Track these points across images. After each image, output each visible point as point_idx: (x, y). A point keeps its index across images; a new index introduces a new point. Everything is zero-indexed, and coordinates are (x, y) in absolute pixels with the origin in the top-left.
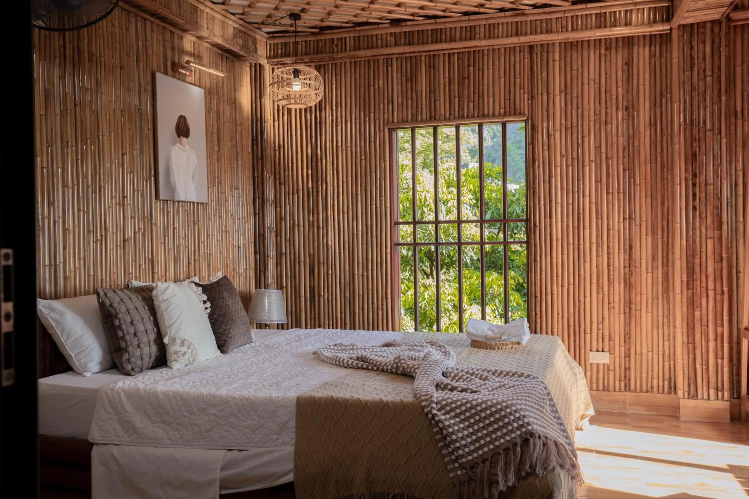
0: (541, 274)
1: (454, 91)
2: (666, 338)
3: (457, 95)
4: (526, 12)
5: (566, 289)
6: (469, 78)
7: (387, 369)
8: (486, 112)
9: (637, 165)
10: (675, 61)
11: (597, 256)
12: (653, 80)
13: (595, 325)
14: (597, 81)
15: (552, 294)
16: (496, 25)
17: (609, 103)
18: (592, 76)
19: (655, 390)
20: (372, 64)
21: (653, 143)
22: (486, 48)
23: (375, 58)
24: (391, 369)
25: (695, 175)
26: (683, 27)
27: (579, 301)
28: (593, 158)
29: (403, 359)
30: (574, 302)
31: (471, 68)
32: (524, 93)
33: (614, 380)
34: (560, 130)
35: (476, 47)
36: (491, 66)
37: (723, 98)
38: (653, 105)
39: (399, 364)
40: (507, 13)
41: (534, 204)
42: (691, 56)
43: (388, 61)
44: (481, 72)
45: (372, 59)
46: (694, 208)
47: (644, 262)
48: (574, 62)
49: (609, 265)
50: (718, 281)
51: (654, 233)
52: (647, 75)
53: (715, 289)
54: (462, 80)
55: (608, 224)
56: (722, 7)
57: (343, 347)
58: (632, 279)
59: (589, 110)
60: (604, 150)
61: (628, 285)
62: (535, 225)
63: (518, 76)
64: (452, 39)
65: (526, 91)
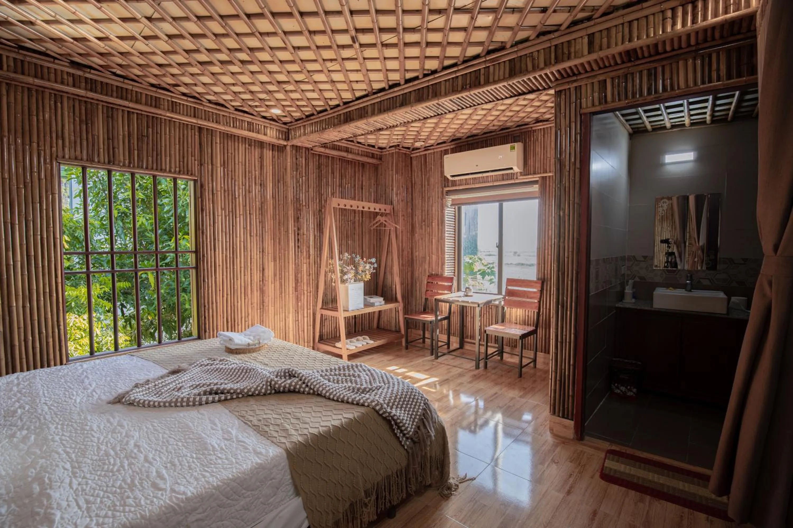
0: (208, 290)
1: (133, 144)
3: (136, 148)
4: (204, 104)
6: (148, 137)
8: (163, 167)
9: (266, 220)
10: (288, 163)
14: (243, 164)
16: (179, 104)
17: (250, 180)
18: (240, 160)
22: (164, 118)
23: (38, 88)
25: (299, 229)
26: (293, 146)
27: (234, 305)
28: (241, 213)
31: (150, 130)
32: (195, 160)
34: (221, 191)
35: (155, 114)
40: (190, 99)
41: (203, 241)
42: (296, 163)
43: (57, 97)
44: (159, 135)
46: (298, 247)
47: (270, 277)
48: (229, 148)
49: (251, 281)
50: (308, 285)
51: (275, 260)
52: (271, 167)
53: (307, 290)
54: (141, 136)
55: (251, 255)
58: (264, 288)
59: (239, 181)
60: (248, 209)
61: (262, 292)
62: (203, 256)
63: (190, 146)
64: (138, 101)
65: (196, 159)
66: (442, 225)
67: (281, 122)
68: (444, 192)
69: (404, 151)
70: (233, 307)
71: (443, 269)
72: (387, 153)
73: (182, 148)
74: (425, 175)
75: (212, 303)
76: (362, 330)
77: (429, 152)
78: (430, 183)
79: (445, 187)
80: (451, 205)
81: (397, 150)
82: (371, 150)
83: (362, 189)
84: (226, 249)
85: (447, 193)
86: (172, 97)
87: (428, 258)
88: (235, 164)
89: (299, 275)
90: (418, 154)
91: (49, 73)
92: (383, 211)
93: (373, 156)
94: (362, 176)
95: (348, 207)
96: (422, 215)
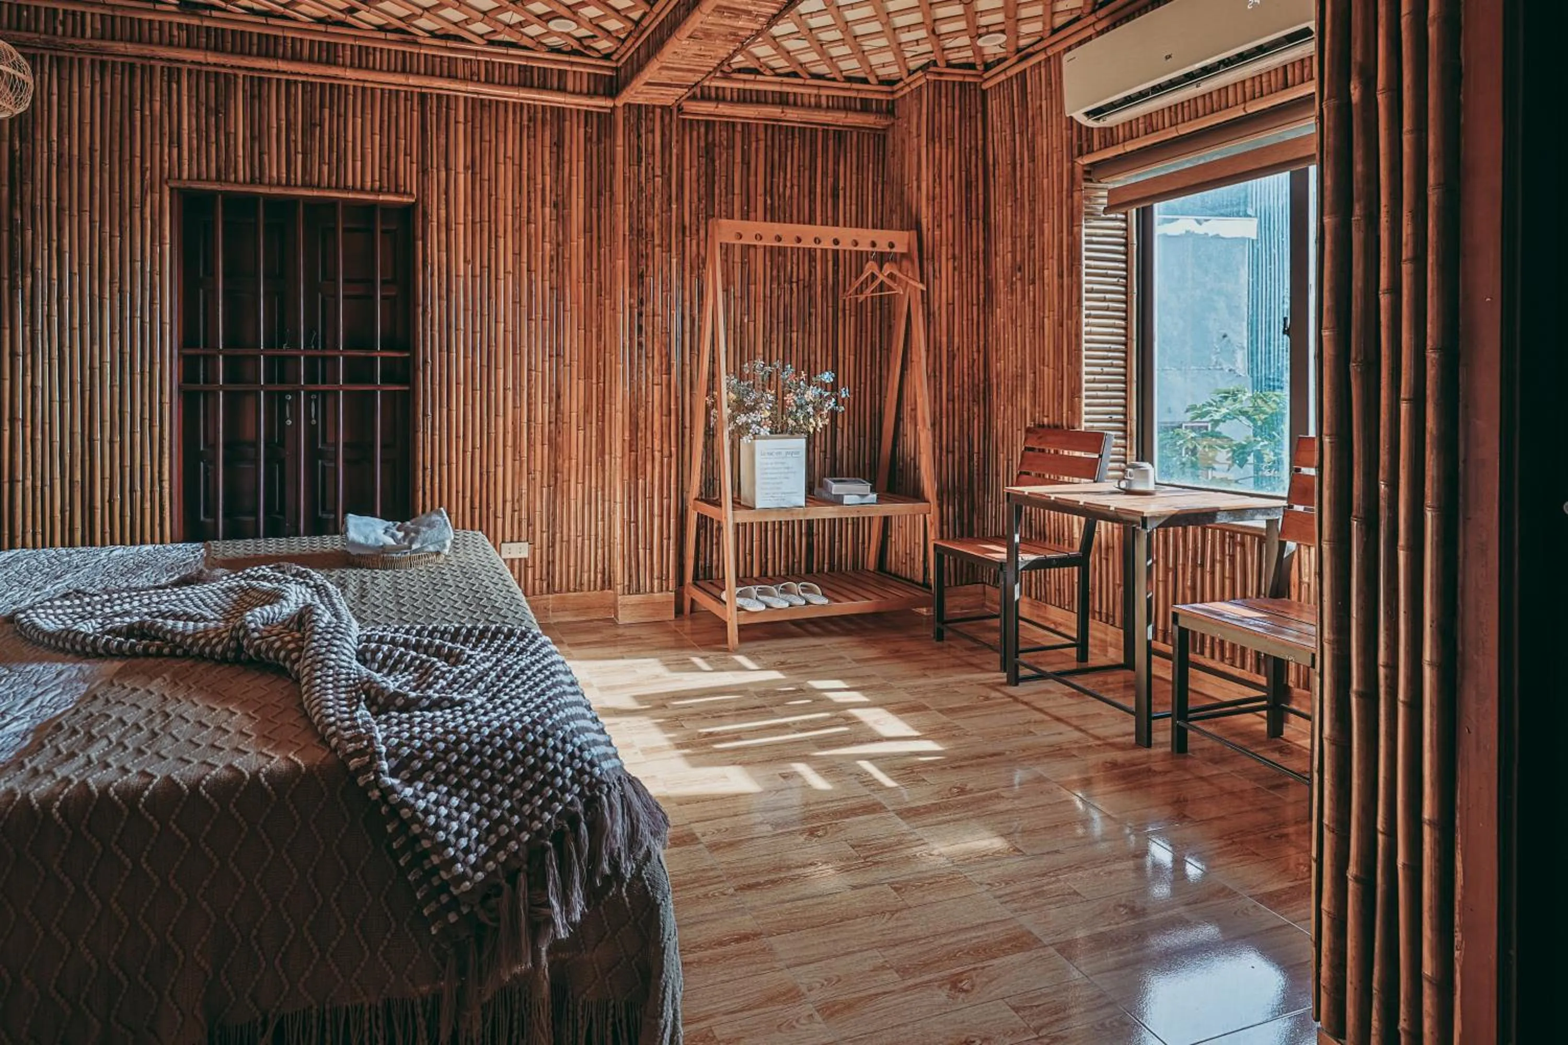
0: (433, 435)
1: (296, 141)
2: (600, 517)
3: (300, 150)
4: (420, 40)
5: (469, 454)
6: (322, 126)
7: (212, 652)
8: (350, 183)
9: (567, 283)
10: (619, 149)
11: (514, 407)
12: (588, 171)
13: (509, 505)
14: (517, 162)
15: (449, 464)
16: (371, 50)
17: (532, 195)
18: (510, 154)
19: (586, 587)
20: (139, 72)
21: (588, 256)
22: (352, 83)
23: (146, 62)
24: (224, 652)
25: (641, 302)
26: (627, 106)
27: (488, 472)
28: (510, 268)
29: (254, 630)
30: (481, 474)
31: (326, 112)
32: (411, 162)
33: (534, 579)
34: (465, 224)
35: (335, 78)
36: (359, 113)
37: (674, 206)
38: (588, 206)
39: (245, 642)
40: (390, 36)
41: (424, 330)
42: (638, 146)
43: (172, 73)
44: (342, 119)
45: (138, 62)
46: (640, 344)
47: (574, 415)
48: (486, 129)
49: (529, 420)
50: (666, 439)
51: (588, 377)
52: (582, 164)
53: (661, 451)
54: (310, 126)
55: (529, 363)
56: (680, 86)
57: (87, 600)
58: (560, 439)
59: (505, 200)
60: (525, 259)
61: (555, 447)
62: (425, 362)
63: (402, 136)
64: (296, 58)
65: (415, 160)
66: (1070, 274)
67: (595, 54)
68: (1078, 171)
69: (956, 76)
70: (486, 474)
71: (1074, 410)
72: (907, 90)
73: (385, 141)
74: (1021, 133)
75: (440, 464)
76: (831, 568)
77: (1033, 61)
78: (1038, 152)
79: (1080, 154)
80: (1105, 211)
81: (931, 77)
82: (854, 92)
83: (835, 196)
84: (474, 349)
85: (1086, 172)
86: (356, 37)
87: (1029, 376)
88: (497, 163)
89: (642, 413)
90: (1002, 77)
91: (151, 30)
92: (883, 247)
93: (865, 107)
94: (836, 163)
95: (788, 243)
96: (1014, 252)
